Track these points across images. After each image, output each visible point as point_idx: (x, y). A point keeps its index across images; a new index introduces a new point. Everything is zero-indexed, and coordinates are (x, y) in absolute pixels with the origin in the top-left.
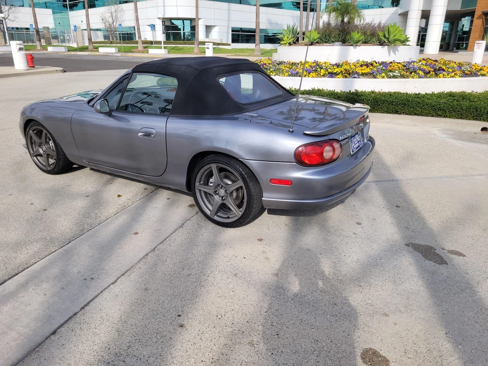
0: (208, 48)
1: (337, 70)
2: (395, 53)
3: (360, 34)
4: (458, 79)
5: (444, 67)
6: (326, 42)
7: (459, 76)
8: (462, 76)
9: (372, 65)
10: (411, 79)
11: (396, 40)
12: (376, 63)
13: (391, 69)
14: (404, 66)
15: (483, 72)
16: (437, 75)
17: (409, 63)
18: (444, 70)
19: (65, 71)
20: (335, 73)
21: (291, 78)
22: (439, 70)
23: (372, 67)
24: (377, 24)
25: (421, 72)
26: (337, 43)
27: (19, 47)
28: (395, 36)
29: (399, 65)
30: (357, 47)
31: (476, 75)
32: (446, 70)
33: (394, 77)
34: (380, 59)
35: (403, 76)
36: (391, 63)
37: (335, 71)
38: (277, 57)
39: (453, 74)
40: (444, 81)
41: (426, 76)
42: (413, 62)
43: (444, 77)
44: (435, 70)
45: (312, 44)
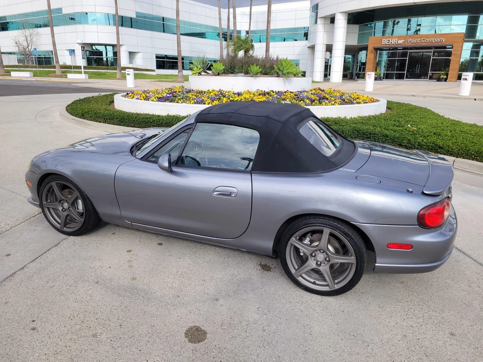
0: (129, 74)
1: (237, 98)
2: (289, 83)
3: (258, 67)
4: (337, 106)
5: (328, 96)
6: (232, 73)
7: (339, 104)
8: (341, 104)
9: (268, 93)
11: (288, 73)
12: (273, 92)
13: (284, 97)
14: (295, 95)
15: (358, 101)
16: (320, 103)
17: (301, 92)
18: (327, 99)
21: (196, 105)
22: (323, 99)
23: (268, 96)
24: (275, 58)
25: (307, 101)
26: (241, 74)
28: (287, 70)
29: (292, 94)
31: (352, 103)
32: (329, 98)
34: (276, 89)
36: (285, 92)
37: (236, 100)
39: (334, 102)
40: (325, 108)
41: (312, 103)
42: (304, 91)
43: (326, 105)
44: (320, 99)
45: (218, 74)
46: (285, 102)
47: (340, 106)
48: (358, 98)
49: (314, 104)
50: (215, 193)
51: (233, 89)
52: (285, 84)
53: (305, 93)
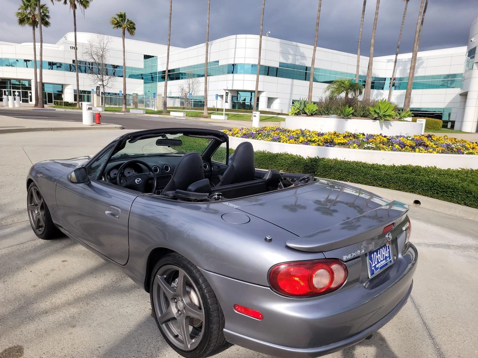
0: (255, 116)
1: (316, 138)
2: (388, 128)
3: (351, 108)
4: (435, 154)
8: (442, 153)
9: (355, 136)
10: (382, 151)
12: (364, 135)
13: (371, 140)
14: (388, 139)
15: (472, 151)
16: (413, 150)
17: (397, 137)
18: (426, 146)
19: (123, 128)
20: (314, 141)
22: (420, 145)
25: (397, 146)
26: (333, 116)
27: (88, 107)
28: (384, 112)
29: (385, 139)
30: (349, 120)
31: (460, 153)
32: (430, 146)
33: (368, 148)
34: (368, 132)
35: (378, 148)
36: (376, 136)
37: (313, 140)
38: (282, 125)
39: (432, 150)
40: (414, 155)
42: (401, 136)
43: (419, 152)
44: (416, 146)
45: (312, 115)
46: (368, 145)
47: (438, 154)
49: (404, 149)
50: (107, 212)
51: (321, 130)
52: (382, 128)
53: (402, 138)
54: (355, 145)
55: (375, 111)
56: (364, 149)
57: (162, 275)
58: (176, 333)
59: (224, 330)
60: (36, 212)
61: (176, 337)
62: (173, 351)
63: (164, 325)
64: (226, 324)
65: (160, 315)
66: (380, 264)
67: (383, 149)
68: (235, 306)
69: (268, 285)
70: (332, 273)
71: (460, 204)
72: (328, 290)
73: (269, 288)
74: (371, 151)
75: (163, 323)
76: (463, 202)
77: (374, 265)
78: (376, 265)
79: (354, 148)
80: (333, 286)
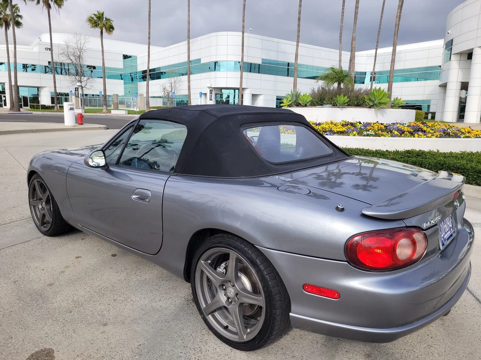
2: (383, 115)
3: (346, 97)
4: (434, 138)
5: (426, 129)
8: (440, 137)
9: (352, 124)
10: (382, 137)
11: (380, 103)
12: (360, 123)
13: (369, 128)
14: (385, 126)
16: (412, 135)
17: (394, 124)
18: (424, 131)
19: (108, 129)
22: (418, 131)
25: (396, 132)
26: (327, 105)
27: (70, 107)
28: (379, 100)
29: (382, 126)
31: (457, 137)
32: (427, 131)
33: (368, 135)
34: (364, 120)
35: (376, 135)
36: (373, 123)
39: (430, 135)
40: (414, 140)
41: (401, 135)
42: (397, 123)
43: (418, 137)
44: (414, 131)
45: (306, 106)
46: (368, 133)
47: (437, 139)
48: (469, 132)
49: (403, 135)
50: (134, 196)
51: (317, 120)
52: (377, 115)
53: (398, 125)
54: (355, 133)
55: (370, 100)
56: (364, 136)
57: (206, 260)
58: (225, 324)
59: (291, 314)
60: (40, 207)
61: (226, 328)
62: (223, 344)
63: (210, 316)
64: (293, 308)
65: (204, 306)
66: (446, 235)
67: (382, 135)
68: (304, 286)
69: (346, 260)
70: (414, 243)
71: (471, 184)
72: (410, 263)
73: (346, 263)
74: (371, 137)
75: (209, 314)
76: (474, 182)
77: (443, 235)
78: (444, 235)
79: (354, 135)
80: (415, 257)
